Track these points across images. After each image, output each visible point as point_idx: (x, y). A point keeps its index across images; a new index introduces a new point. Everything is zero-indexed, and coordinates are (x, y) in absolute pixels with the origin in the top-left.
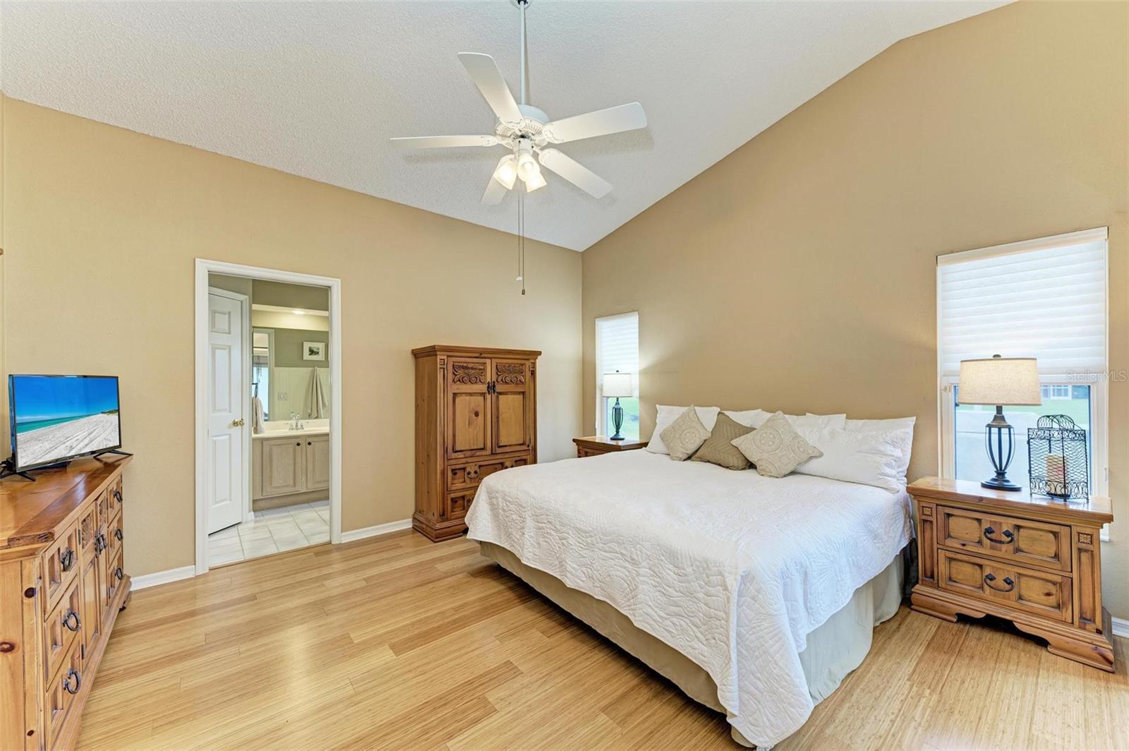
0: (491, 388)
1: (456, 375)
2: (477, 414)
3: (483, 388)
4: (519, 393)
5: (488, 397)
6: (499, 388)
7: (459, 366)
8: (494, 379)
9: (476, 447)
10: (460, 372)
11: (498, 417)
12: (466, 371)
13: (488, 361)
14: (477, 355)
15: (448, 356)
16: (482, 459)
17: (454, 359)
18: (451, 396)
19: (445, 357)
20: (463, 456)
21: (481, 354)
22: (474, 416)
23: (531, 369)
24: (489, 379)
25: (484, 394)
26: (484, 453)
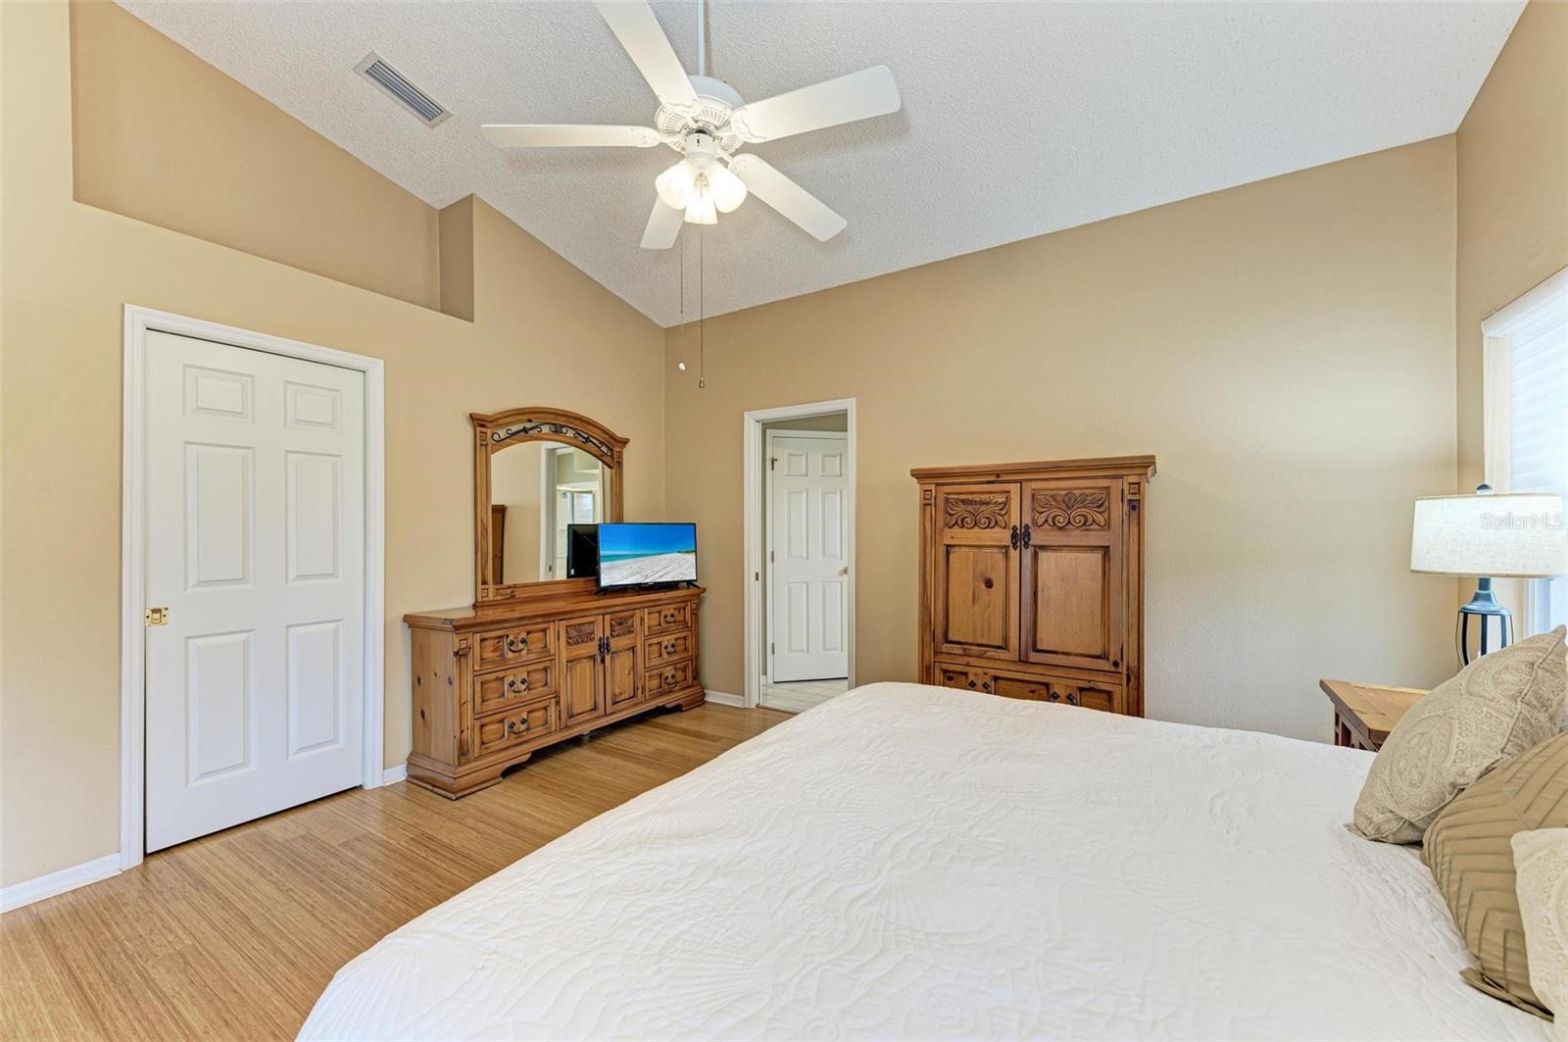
0: (1021, 537)
1: (951, 515)
2: (989, 584)
3: (1004, 536)
4: (1093, 548)
5: (1014, 554)
6: (1037, 537)
7: (957, 500)
8: (1027, 520)
9: (985, 642)
10: (960, 509)
11: (1035, 594)
12: (970, 508)
13: (1014, 488)
14: (992, 478)
15: (937, 485)
16: (997, 665)
17: (946, 489)
18: (942, 551)
19: (933, 487)
20: (961, 652)
21: (998, 476)
22: (983, 586)
23: (1128, 497)
24: (1015, 521)
25: (1007, 547)
26: (1002, 654)
